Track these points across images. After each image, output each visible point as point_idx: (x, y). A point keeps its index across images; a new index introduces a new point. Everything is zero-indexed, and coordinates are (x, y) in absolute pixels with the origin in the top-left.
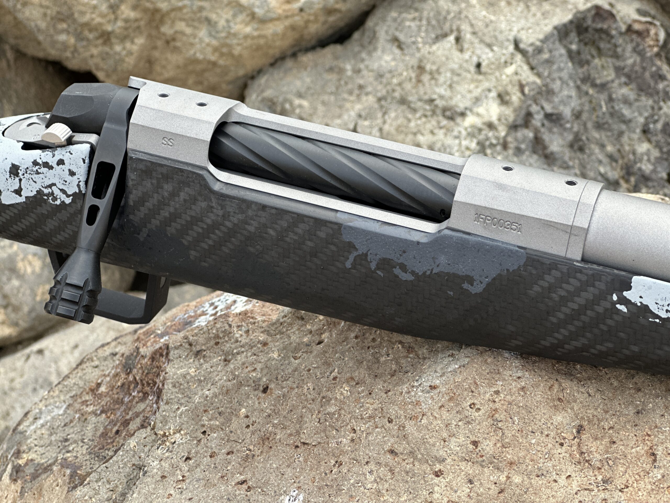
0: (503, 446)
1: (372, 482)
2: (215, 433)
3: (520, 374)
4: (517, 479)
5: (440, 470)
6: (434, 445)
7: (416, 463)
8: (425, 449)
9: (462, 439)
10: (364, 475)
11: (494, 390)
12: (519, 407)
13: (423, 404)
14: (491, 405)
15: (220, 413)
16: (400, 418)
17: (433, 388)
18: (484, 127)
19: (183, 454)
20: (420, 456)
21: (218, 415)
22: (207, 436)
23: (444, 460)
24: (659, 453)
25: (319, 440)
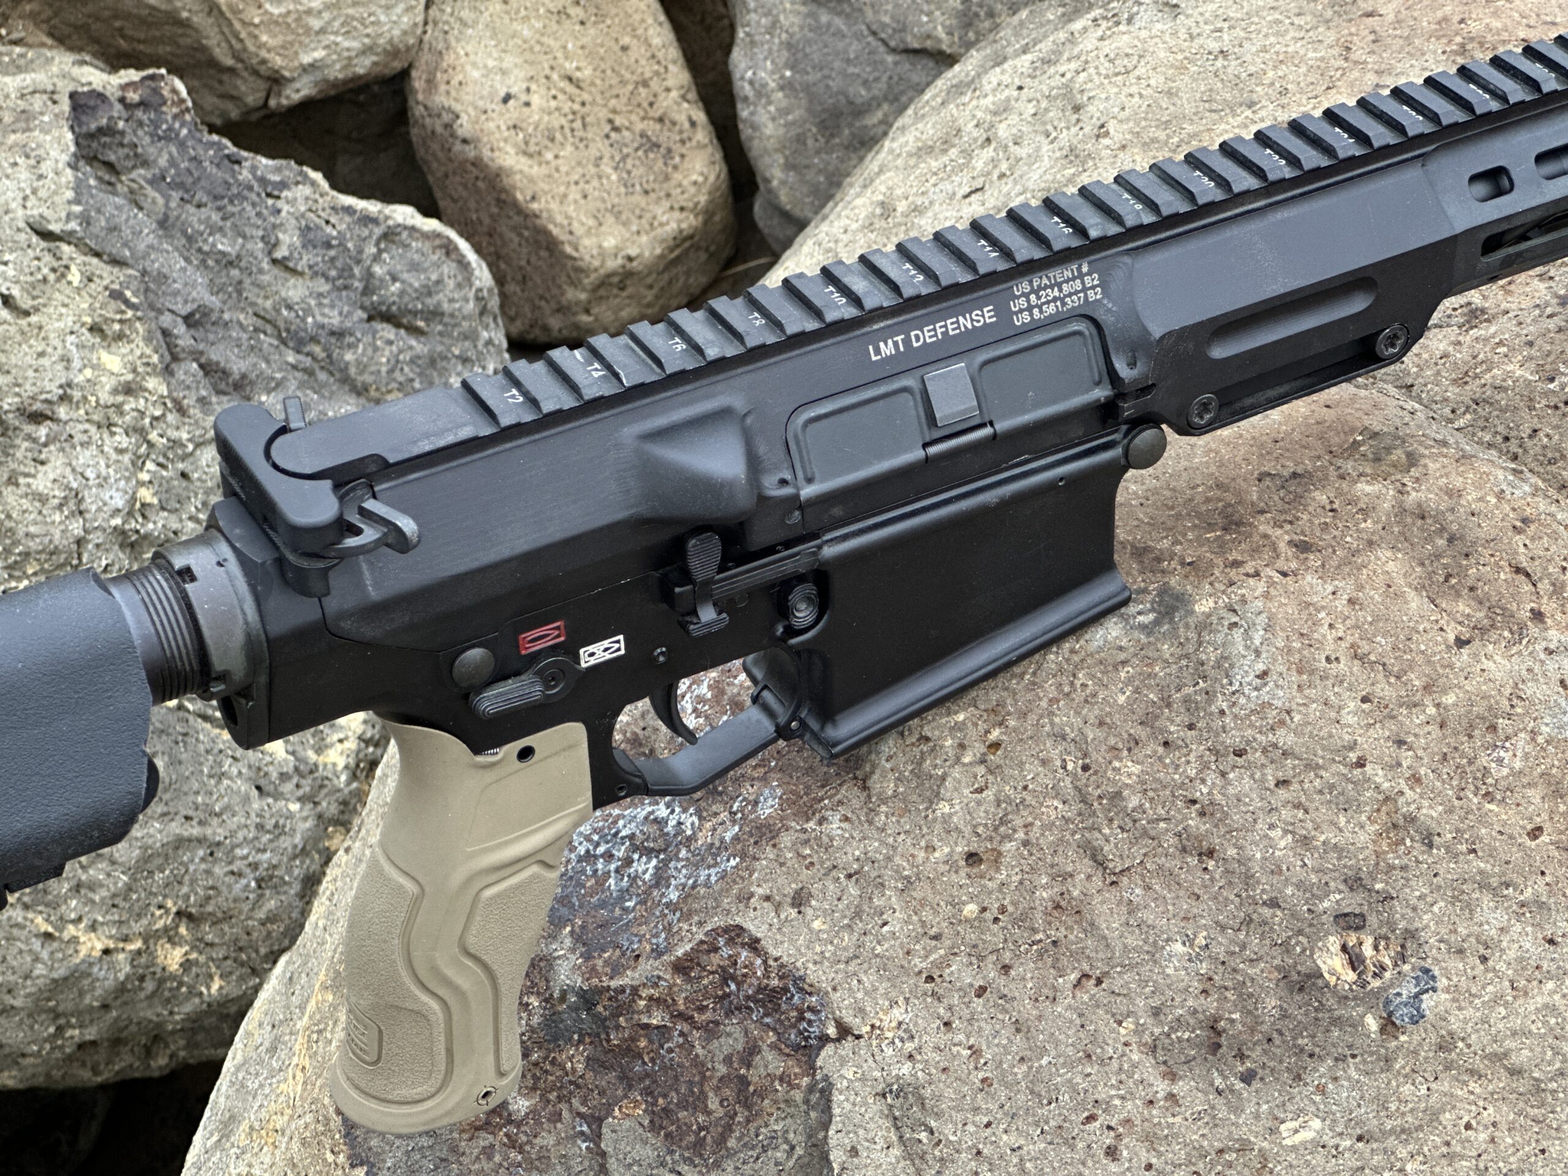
0: (1398, 677)
1: (1282, 837)
2: (949, 966)
3: (1330, 589)
4: (1449, 699)
5: (1359, 758)
6: (1331, 736)
7: (1323, 773)
8: (1323, 749)
9: (1352, 704)
10: (1266, 836)
11: (1326, 627)
12: (1371, 623)
13: (1275, 702)
14: (1343, 644)
15: (936, 937)
16: (1255, 739)
17: (1264, 675)
18: (120, 398)
19: (935, 1026)
20: (1321, 761)
21: (934, 943)
22: (938, 980)
23: (1355, 742)
24: (1525, 564)
25: (1143, 851)
